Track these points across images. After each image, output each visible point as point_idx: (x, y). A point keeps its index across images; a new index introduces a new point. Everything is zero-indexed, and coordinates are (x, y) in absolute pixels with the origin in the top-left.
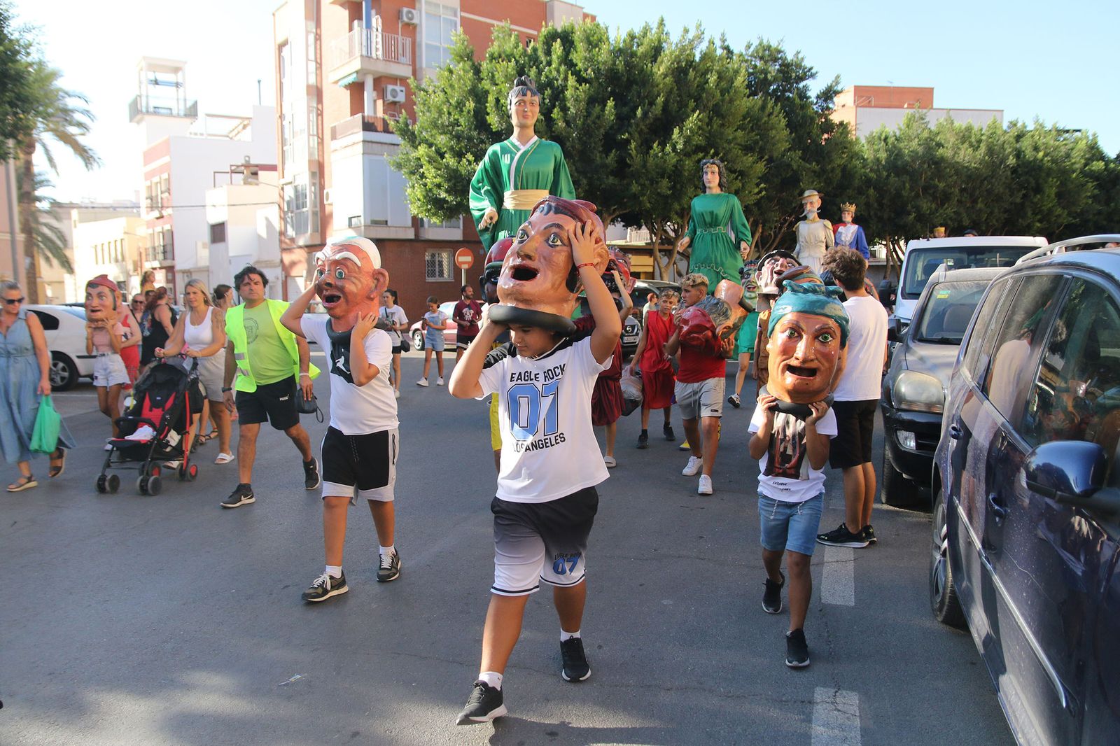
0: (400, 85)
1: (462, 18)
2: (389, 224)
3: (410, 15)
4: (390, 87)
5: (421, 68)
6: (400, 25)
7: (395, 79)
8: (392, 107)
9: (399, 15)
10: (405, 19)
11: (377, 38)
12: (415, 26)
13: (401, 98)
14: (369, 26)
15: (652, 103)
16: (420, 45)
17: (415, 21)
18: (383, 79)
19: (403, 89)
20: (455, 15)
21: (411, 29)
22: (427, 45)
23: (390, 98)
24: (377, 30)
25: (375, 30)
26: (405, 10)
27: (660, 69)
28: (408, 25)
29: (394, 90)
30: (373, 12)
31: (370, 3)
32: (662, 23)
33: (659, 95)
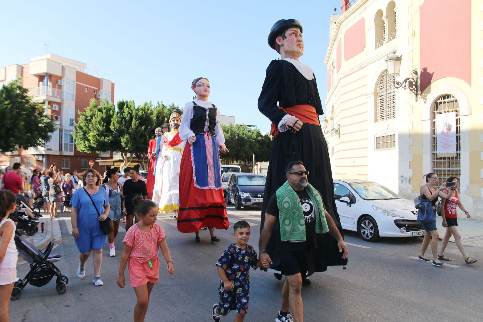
0: (57, 105)
1: (77, 84)
2: (52, 150)
3: (61, 82)
4: (54, 105)
5: (63, 100)
6: (57, 85)
7: (54, 103)
8: (53, 111)
9: (57, 82)
10: (59, 84)
11: (50, 89)
12: (61, 86)
13: (57, 109)
14: (47, 85)
15: (152, 126)
16: (63, 92)
17: (62, 85)
18: (51, 102)
19: (58, 106)
20: (74, 83)
21: (60, 87)
22: (66, 92)
23: (54, 109)
24: (50, 86)
25: (49, 86)
26: (59, 81)
27: (154, 117)
28: (59, 85)
29: (55, 106)
30: (49, 80)
31: (48, 77)
32: (151, 103)
33: (153, 124)
